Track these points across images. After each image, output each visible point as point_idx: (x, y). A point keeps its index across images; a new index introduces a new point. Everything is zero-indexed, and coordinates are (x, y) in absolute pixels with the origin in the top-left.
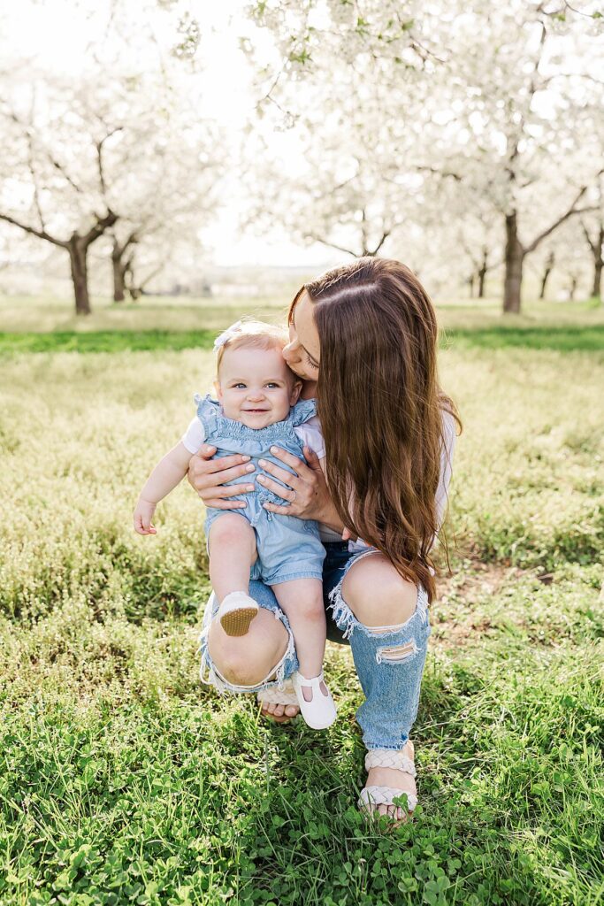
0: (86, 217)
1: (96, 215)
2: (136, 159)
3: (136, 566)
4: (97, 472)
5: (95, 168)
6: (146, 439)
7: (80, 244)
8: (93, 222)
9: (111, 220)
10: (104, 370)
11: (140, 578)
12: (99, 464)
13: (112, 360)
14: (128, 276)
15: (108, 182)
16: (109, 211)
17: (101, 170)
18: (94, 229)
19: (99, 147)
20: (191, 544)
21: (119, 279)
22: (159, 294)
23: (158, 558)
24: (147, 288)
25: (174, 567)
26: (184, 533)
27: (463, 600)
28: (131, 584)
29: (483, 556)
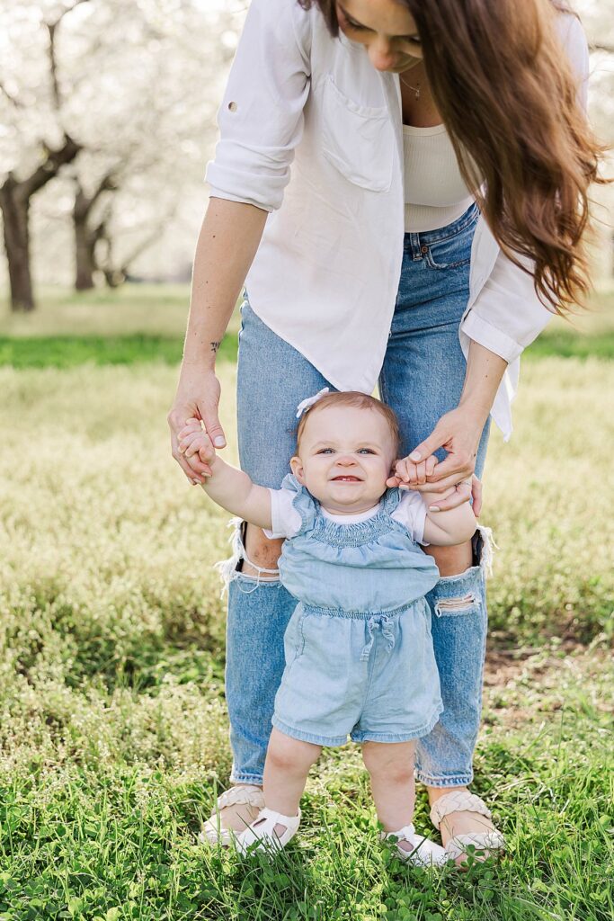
0: (28, 150)
1: (44, 145)
2: (112, 50)
3: (82, 630)
4: (35, 521)
5: (45, 65)
6: (107, 480)
7: (18, 195)
8: (40, 157)
9: (68, 152)
10: (53, 392)
11: (87, 645)
12: (38, 510)
13: (66, 379)
14: (101, 249)
15: (65, 89)
16: (67, 137)
17: (54, 67)
18: (41, 169)
19: (52, 29)
20: (159, 605)
21: (84, 251)
22: (159, 281)
23: (112, 619)
24: (134, 270)
25: (133, 629)
26: (151, 590)
27: (537, 685)
28: (75, 652)
29: (582, 635)
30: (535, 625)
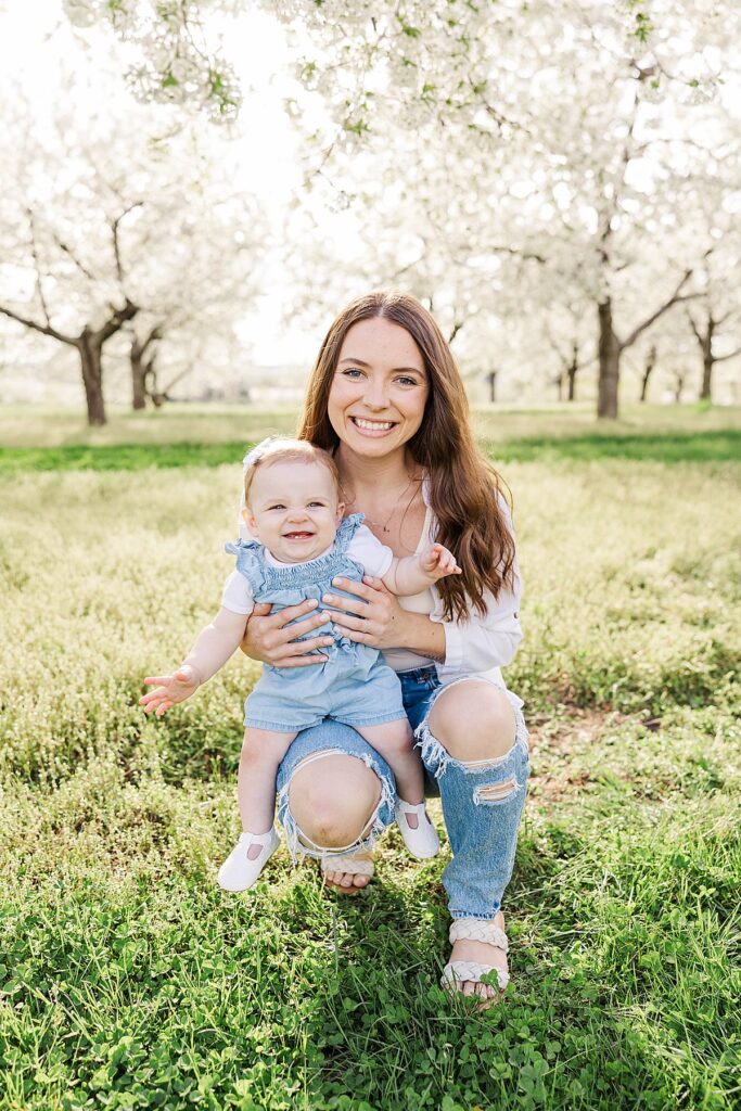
0: (99, 310)
1: (111, 306)
2: (158, 240)
3: (173, 719)
4: (124, 611)
5: (110, 250)
6: (180, 571)
7: (93, 342)
8: (108, 315)
9: (129, 312)
10: (125, 490)
11: (178, 733)
12: (125, 600)
13: (134, 479)
14: (149, 379)
15: (126, 267)
16: (128, 301)
17: (117, 252)
18: (109, 323)
19: (116, 225)
21: (139, 381)
22: (186, 401)
23: (199, 709)
24: (171, 394)
25: (218, 719)
27: (557, 751)
28: (168, 740)
29: (579, 700)
30: (541, 693)
